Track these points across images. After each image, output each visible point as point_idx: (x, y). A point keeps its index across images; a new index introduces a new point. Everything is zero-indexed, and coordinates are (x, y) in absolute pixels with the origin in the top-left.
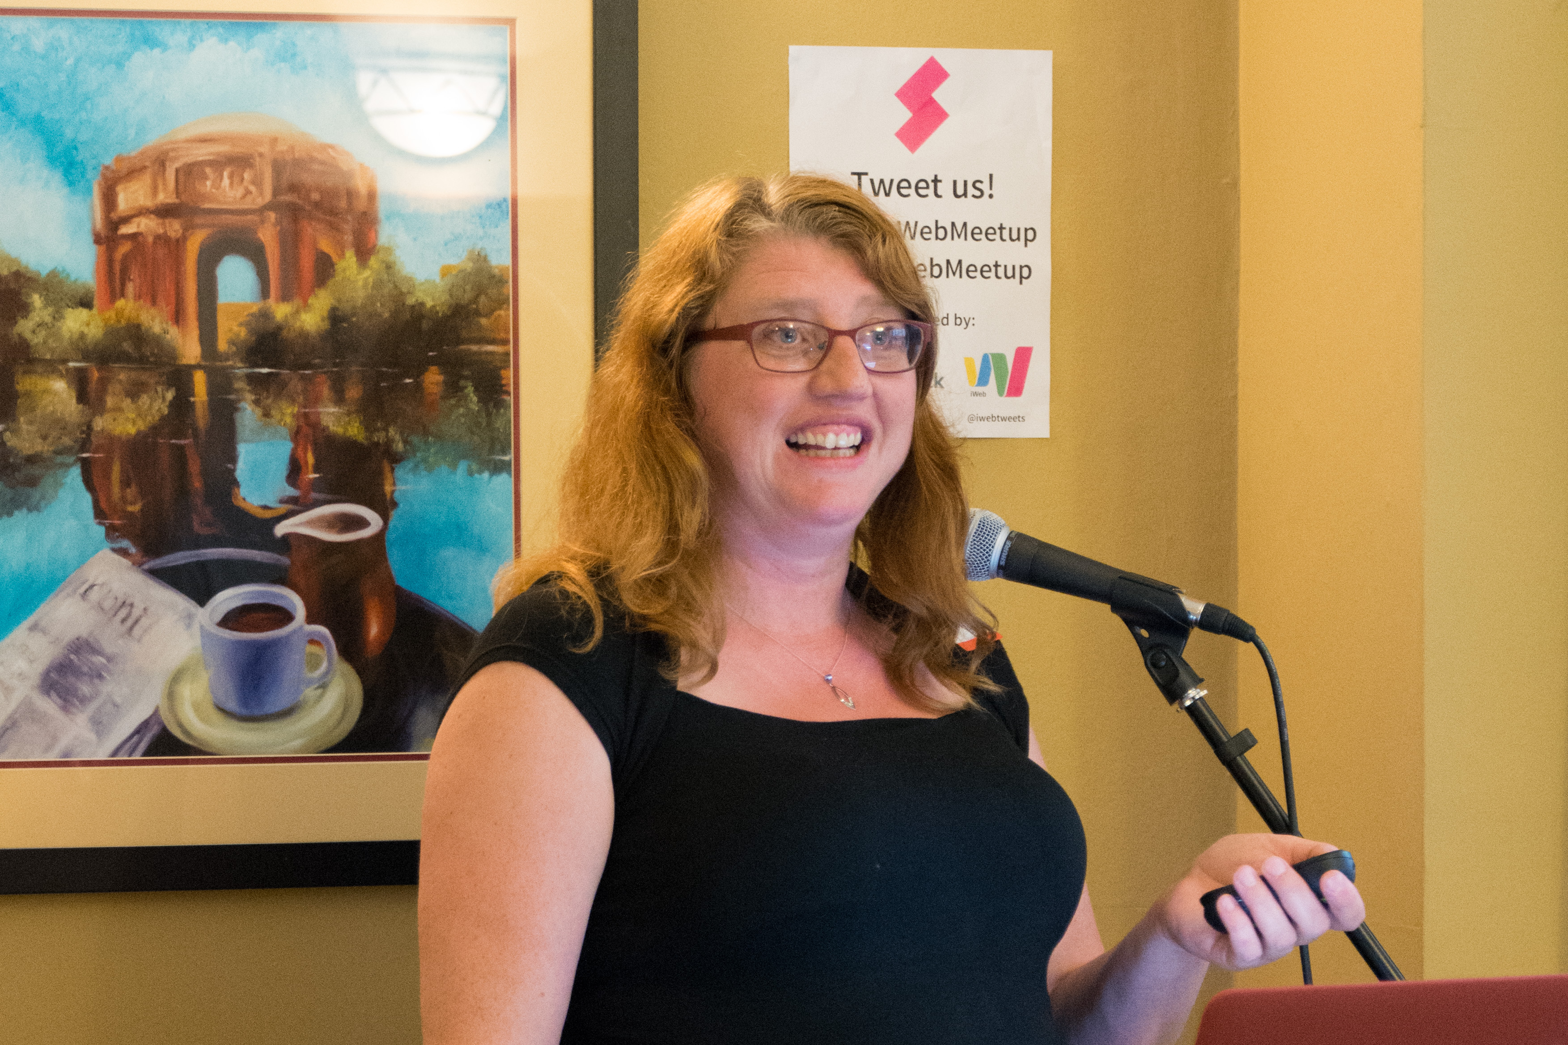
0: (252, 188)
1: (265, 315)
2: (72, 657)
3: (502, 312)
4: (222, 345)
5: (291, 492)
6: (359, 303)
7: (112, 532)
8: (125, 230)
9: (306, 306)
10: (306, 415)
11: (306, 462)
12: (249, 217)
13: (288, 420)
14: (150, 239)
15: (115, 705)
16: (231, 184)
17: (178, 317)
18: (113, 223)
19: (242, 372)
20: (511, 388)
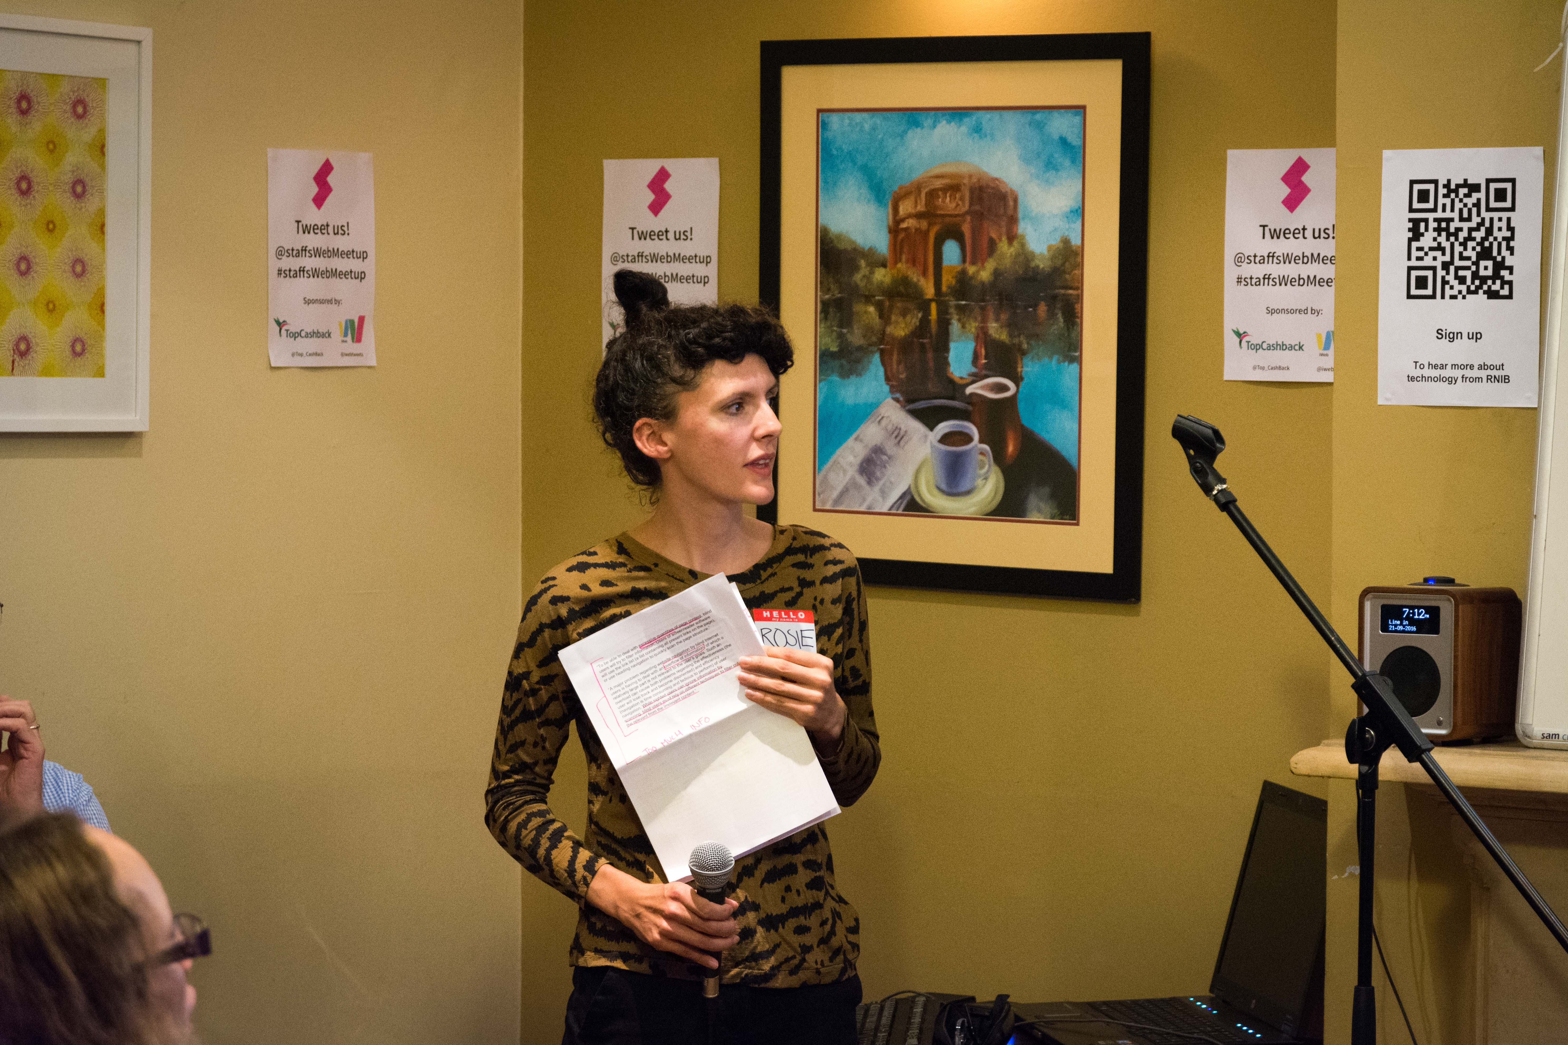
0: (960, 203)
1: (963, 272)
2: (873, 455)
3: (1076, 272)
4: (944, 289)
5: (974, 370)
6: (1008, 265)
7: (893, 389)
8: (904, 225)
9: (983, 267)
10: (981, 327)
11: (981, 353)
12: (959, 218)
13: (973, 330)
14: (913, 230)
15: (891, 483)
16: (950, 201)
17: (924, 273)
18: (897, 221)
19: (953, 303)
20: (1080, 315)
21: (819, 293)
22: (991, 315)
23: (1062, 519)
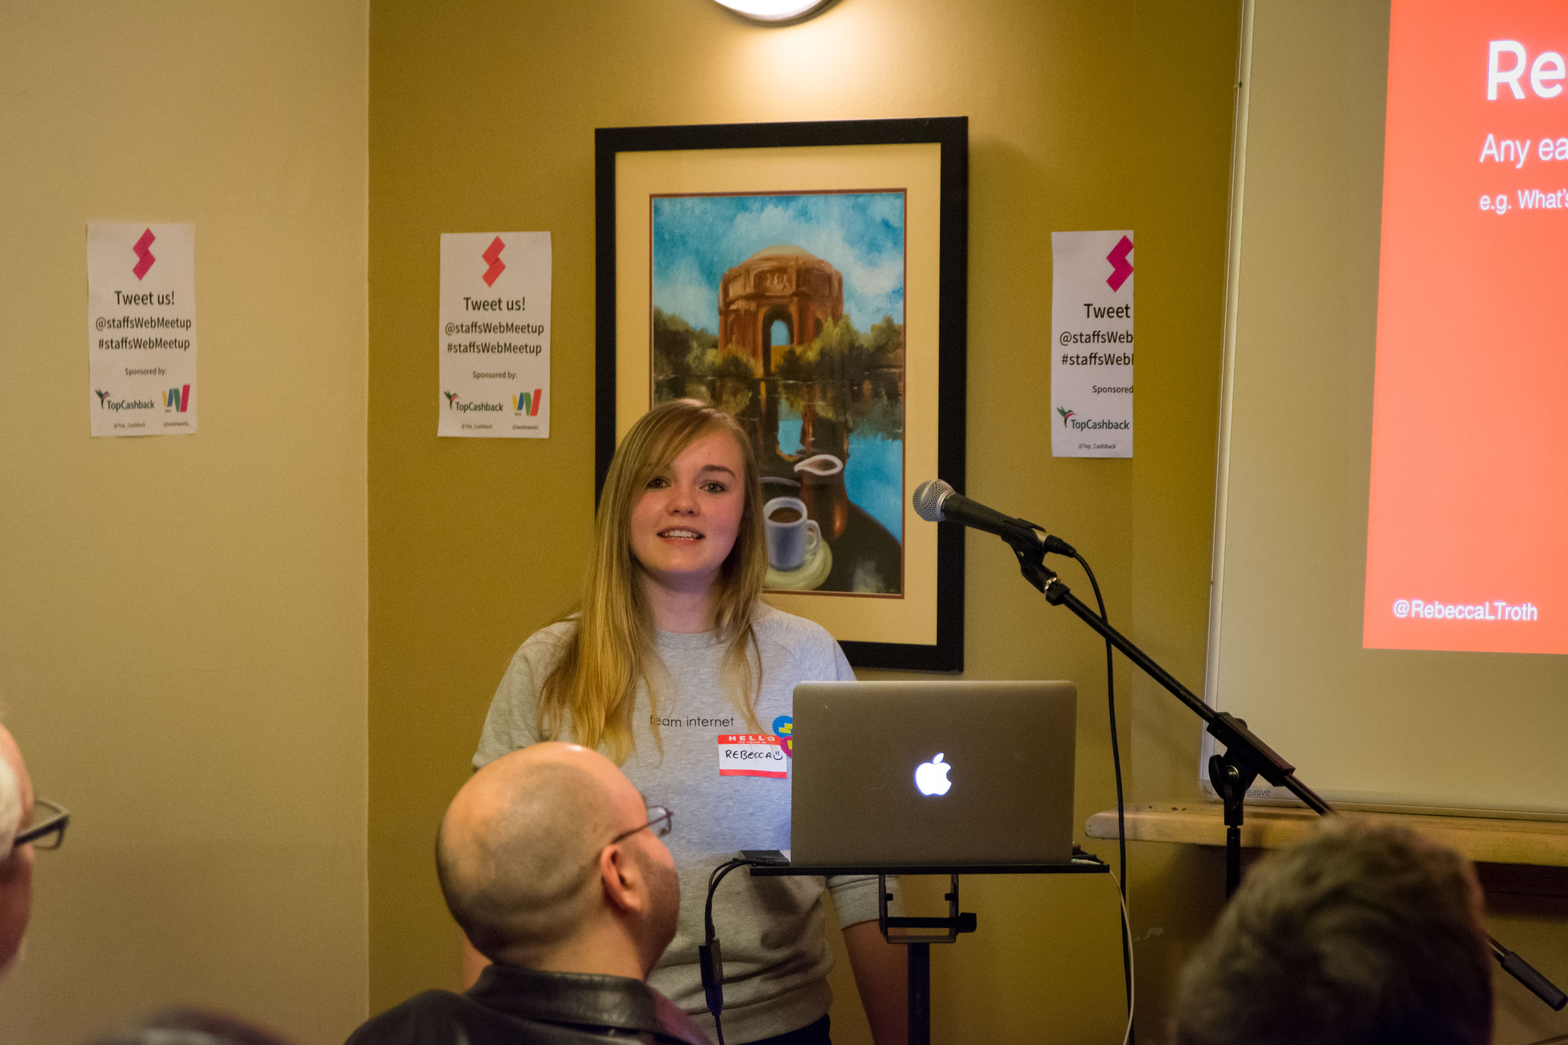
0: (787, 284)
1: (792, 352)
3: (899, 350)
4: (773, 368)
5: (802, 448)
6: (834, 345)
8: (733, 307)
9: (810, 348)
10: (808, 405)
11: (809, 431)
12: (787, 300)
13: (801, 408)
14: (743, 312)
16: (778, 283)
17: (754, 354)
18: (727, 303)
19: (781, 382)
20: (902, 393)
21: (653, 375)
22: (818, 393)
23: (887, 592)
